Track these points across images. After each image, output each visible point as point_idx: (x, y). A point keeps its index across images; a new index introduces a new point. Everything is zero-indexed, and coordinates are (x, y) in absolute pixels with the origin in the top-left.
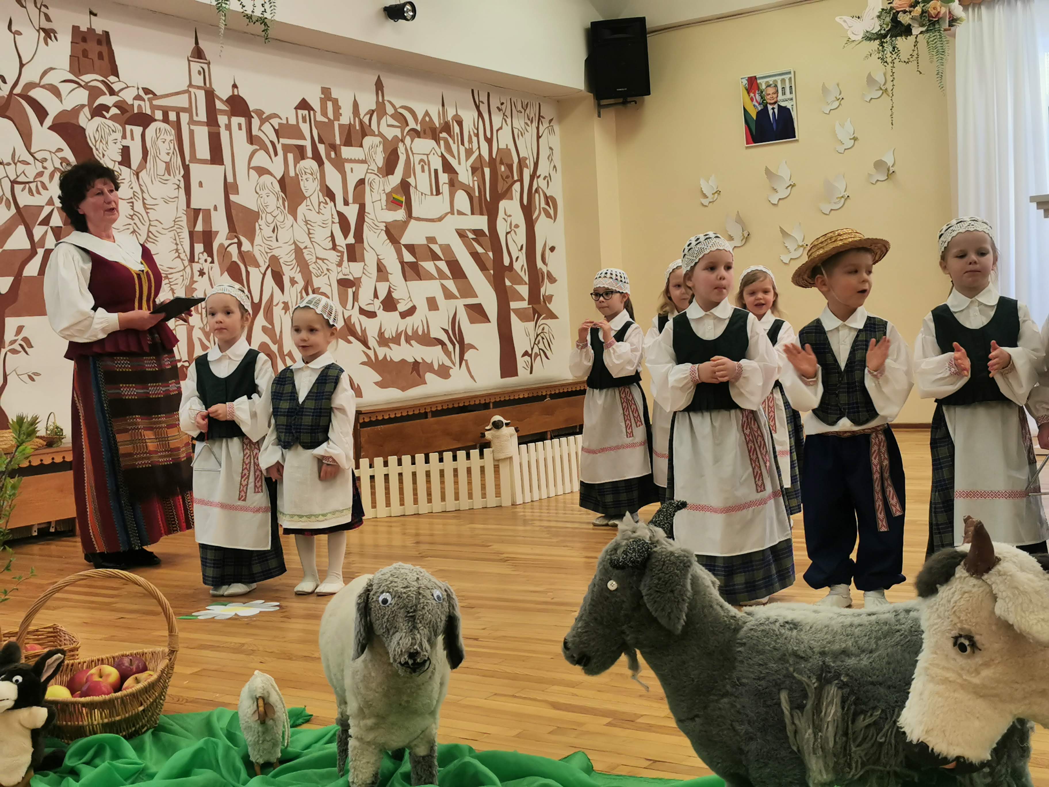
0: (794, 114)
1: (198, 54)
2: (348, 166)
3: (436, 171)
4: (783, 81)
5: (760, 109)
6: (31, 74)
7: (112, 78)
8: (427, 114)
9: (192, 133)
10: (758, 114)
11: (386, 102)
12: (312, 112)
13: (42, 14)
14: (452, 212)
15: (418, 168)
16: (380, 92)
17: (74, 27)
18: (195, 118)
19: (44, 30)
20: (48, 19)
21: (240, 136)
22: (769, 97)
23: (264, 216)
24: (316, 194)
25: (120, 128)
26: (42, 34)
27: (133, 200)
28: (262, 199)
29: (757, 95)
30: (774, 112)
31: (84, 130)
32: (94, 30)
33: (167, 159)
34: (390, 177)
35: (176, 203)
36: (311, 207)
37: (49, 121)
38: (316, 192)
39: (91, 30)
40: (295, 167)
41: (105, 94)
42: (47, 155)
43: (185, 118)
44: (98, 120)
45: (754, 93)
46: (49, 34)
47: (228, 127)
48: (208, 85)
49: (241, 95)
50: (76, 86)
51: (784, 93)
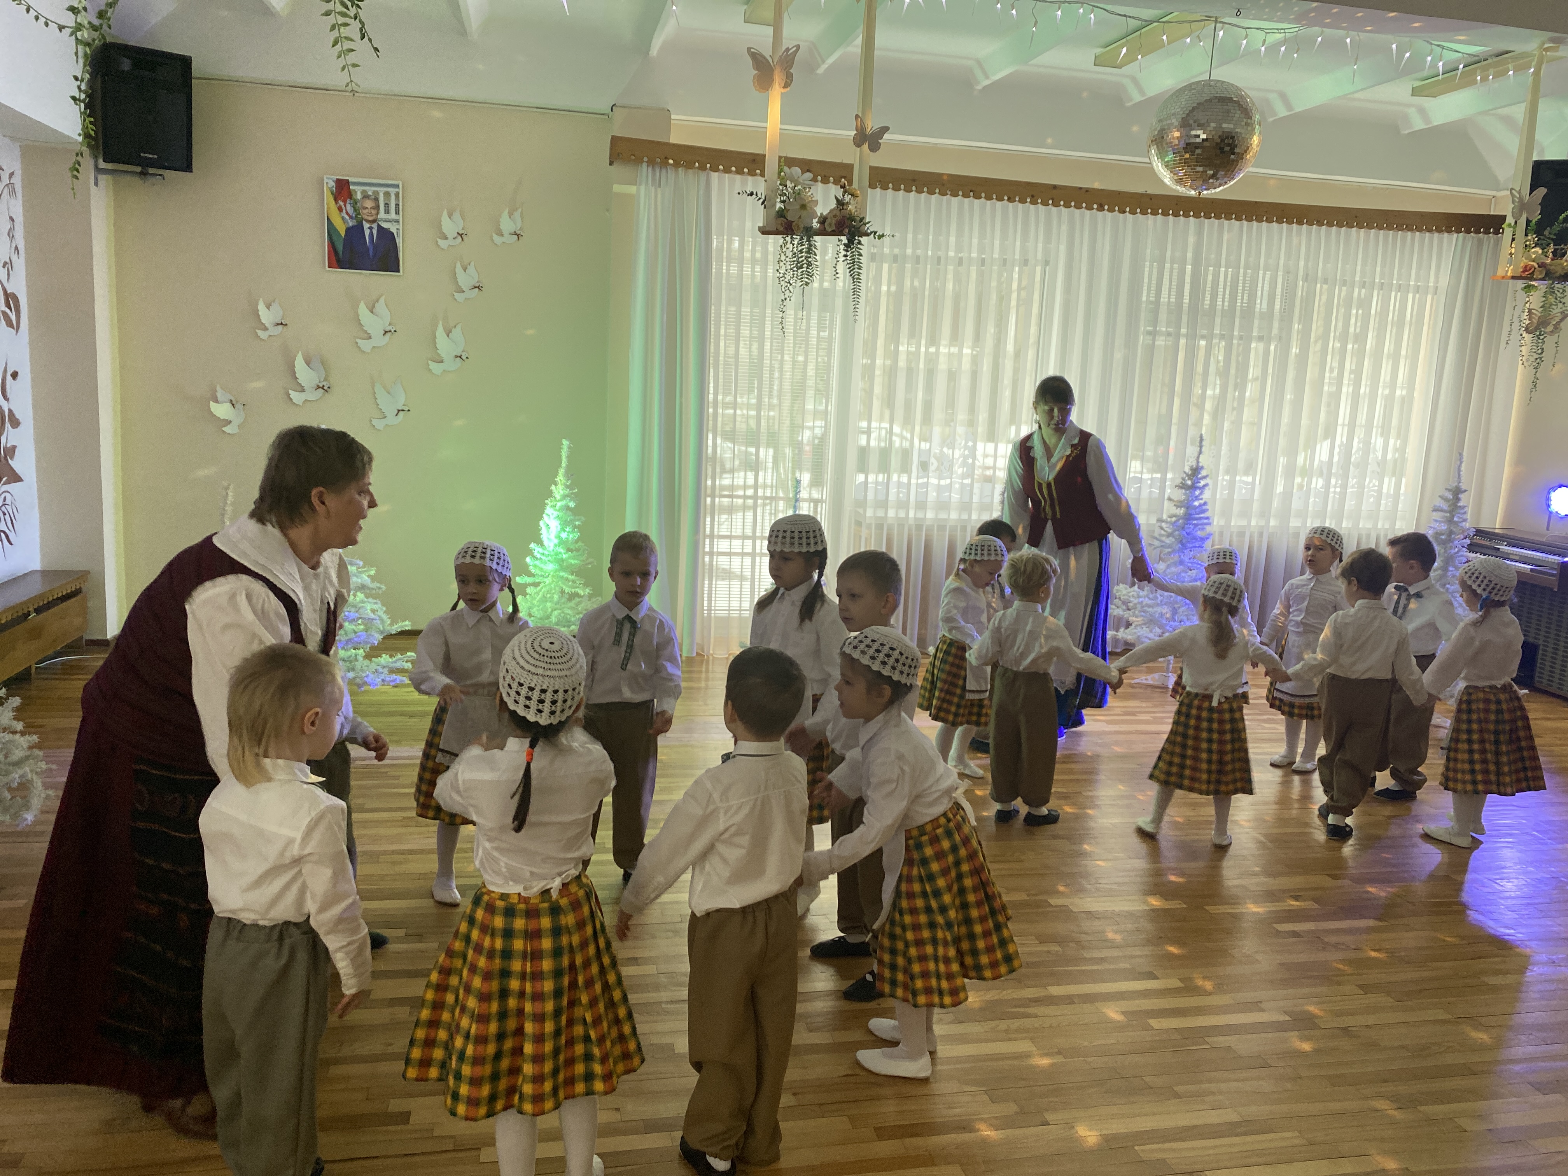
0: (399, 242)
4: (387, 195)
5: (351, 224)
10: (348, 230)
22: (366, 211)
29: (348, 206)
30: (371, 234)
45: (345, 202)
51: (387, 211)
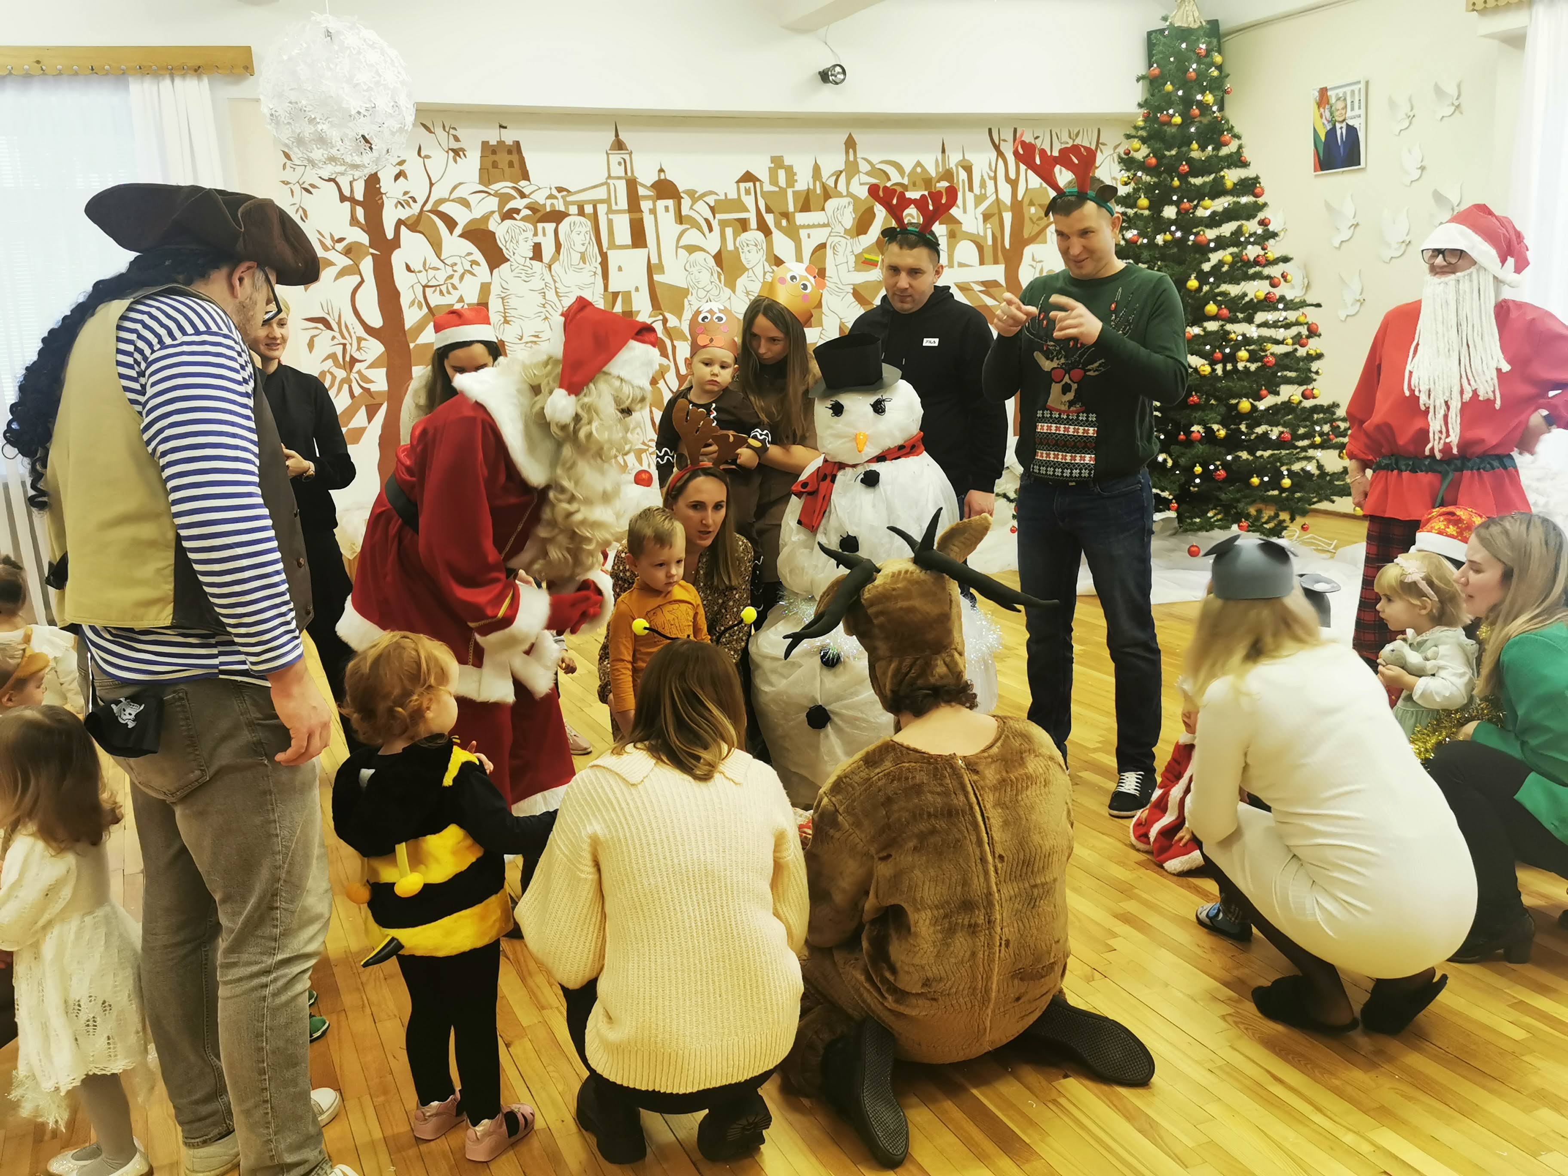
0: (1361, 136)
1: (619, 145)
4: (1353, 92)
5: (1329, 128)
6: (439, 192)
7: (523, 183)
8: (919, 164)
9: (610, 222)
10: (1327, 134)
11: (859, 160)
12: (758, 184)
13: (451, 137)
16: (851, 151)
17: (483, 142)
18: (614, 207)
19: (453, 150)
21: (667, 219)
22: (1337, 113)
23: (694, 292)
24: (760, 266)
25: (531, 227)
26: (451, 154)
27: (545, 290)
28: (693, 277)
30: (1342, 133)
31: (494, 233)
32: (504, 142)
33: (583, 249)
34: (861, 237)
35: (591, 289)
36: (754, 278)
37: (458, 230)
38: (761, 262)
39: (501, 143)
40: (735, 240)
41: (515, 198)
42: (457, 260)
43: (602, 209)
44: (508, 222)
46: (457, 153)
47: (653, 211)
48: (629, 174)
49: (668, 178)
50: (486, 195)
51: (1352, 109)
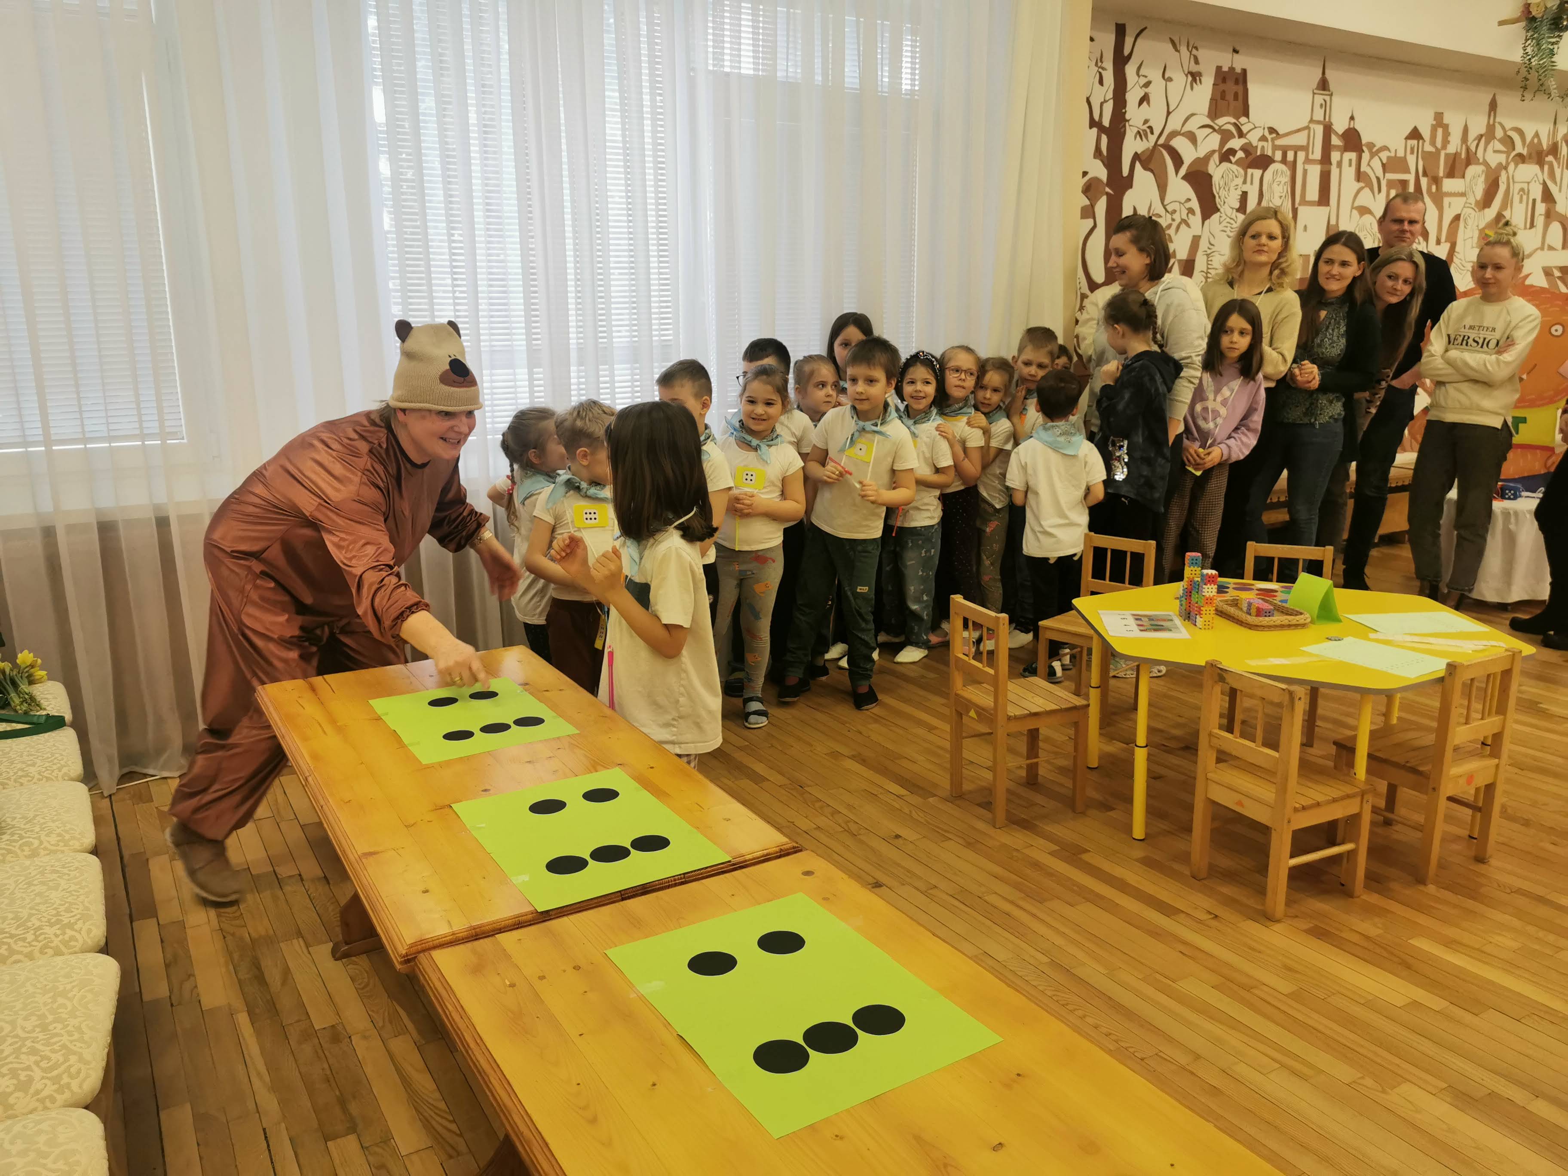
1: (1323, 85)
2: (1446, 201)
3: (1534, 201)
6: (1175, 123)
7: (1243, 120)
8: (1537, 135)
9: (1305, 174)
11: (1497, 125)
12: (1421, 141)
13: (1192, 57)
14: (1542, 248)
15: (1516, 198)
16: (1492, 114)
17: (1217, 67)
19: (1192, 74)
20: (1197, 62)
21: (1349, 173)
25: (1242, 172)
26: (1190, 78)
31: (1210, 177)
32: (1234, 69)
33: (1279, 203)
34: (1487, 210)
37: (1183, 171)
39: (1232, 69)
41: (1235, 137)
42: (1176, 206)
43: (1301, 156)
44: (1225, 165)
46: (1195, 77)
47: (1339, 164)
48: (1327, 119)
49: (1356, 127)
